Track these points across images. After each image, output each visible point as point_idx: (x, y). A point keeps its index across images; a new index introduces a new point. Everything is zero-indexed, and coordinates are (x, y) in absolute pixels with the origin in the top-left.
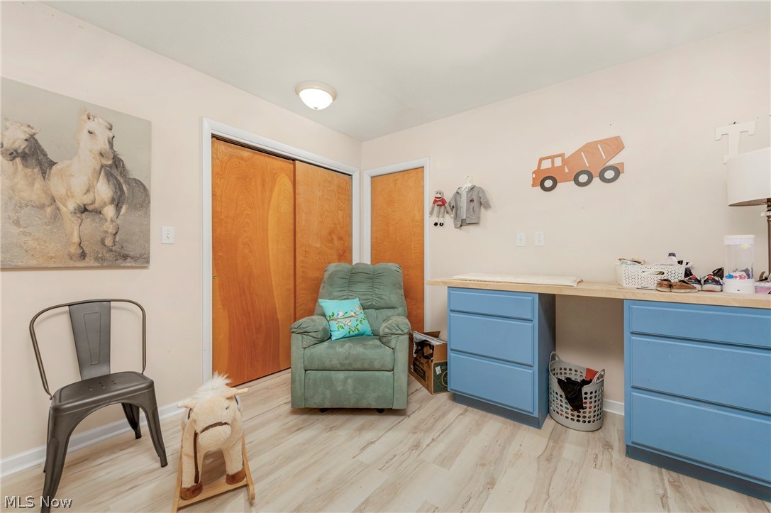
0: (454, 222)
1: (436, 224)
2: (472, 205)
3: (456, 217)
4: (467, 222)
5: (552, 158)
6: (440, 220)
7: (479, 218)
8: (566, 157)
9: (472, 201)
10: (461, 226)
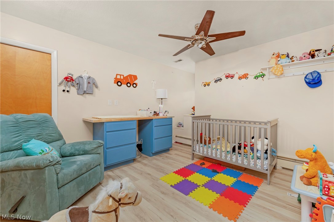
0: (77, 91)
1: (64, 91)
2: (89, 85)
3: (78, 89)
4: (87, 93)
5: (121, 75)
6: (67, 89)
7: (93, 91)
8: (124, 76)
9: (89, 83)
10: (83, 94)
